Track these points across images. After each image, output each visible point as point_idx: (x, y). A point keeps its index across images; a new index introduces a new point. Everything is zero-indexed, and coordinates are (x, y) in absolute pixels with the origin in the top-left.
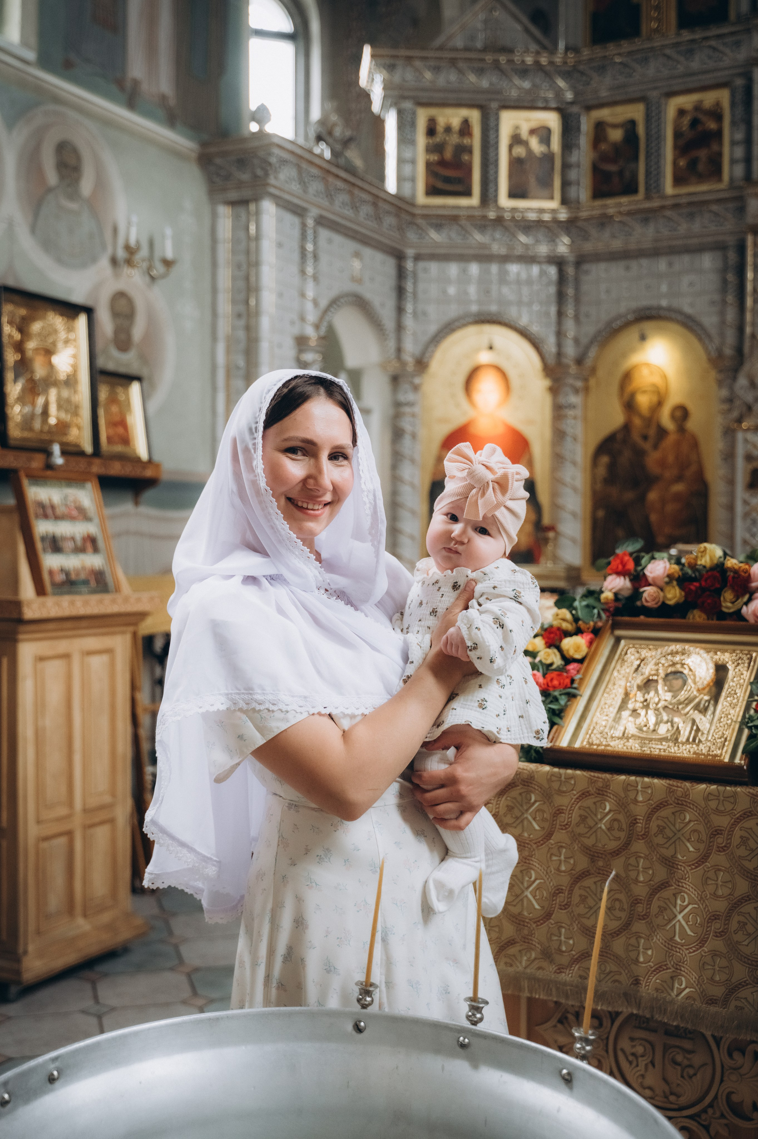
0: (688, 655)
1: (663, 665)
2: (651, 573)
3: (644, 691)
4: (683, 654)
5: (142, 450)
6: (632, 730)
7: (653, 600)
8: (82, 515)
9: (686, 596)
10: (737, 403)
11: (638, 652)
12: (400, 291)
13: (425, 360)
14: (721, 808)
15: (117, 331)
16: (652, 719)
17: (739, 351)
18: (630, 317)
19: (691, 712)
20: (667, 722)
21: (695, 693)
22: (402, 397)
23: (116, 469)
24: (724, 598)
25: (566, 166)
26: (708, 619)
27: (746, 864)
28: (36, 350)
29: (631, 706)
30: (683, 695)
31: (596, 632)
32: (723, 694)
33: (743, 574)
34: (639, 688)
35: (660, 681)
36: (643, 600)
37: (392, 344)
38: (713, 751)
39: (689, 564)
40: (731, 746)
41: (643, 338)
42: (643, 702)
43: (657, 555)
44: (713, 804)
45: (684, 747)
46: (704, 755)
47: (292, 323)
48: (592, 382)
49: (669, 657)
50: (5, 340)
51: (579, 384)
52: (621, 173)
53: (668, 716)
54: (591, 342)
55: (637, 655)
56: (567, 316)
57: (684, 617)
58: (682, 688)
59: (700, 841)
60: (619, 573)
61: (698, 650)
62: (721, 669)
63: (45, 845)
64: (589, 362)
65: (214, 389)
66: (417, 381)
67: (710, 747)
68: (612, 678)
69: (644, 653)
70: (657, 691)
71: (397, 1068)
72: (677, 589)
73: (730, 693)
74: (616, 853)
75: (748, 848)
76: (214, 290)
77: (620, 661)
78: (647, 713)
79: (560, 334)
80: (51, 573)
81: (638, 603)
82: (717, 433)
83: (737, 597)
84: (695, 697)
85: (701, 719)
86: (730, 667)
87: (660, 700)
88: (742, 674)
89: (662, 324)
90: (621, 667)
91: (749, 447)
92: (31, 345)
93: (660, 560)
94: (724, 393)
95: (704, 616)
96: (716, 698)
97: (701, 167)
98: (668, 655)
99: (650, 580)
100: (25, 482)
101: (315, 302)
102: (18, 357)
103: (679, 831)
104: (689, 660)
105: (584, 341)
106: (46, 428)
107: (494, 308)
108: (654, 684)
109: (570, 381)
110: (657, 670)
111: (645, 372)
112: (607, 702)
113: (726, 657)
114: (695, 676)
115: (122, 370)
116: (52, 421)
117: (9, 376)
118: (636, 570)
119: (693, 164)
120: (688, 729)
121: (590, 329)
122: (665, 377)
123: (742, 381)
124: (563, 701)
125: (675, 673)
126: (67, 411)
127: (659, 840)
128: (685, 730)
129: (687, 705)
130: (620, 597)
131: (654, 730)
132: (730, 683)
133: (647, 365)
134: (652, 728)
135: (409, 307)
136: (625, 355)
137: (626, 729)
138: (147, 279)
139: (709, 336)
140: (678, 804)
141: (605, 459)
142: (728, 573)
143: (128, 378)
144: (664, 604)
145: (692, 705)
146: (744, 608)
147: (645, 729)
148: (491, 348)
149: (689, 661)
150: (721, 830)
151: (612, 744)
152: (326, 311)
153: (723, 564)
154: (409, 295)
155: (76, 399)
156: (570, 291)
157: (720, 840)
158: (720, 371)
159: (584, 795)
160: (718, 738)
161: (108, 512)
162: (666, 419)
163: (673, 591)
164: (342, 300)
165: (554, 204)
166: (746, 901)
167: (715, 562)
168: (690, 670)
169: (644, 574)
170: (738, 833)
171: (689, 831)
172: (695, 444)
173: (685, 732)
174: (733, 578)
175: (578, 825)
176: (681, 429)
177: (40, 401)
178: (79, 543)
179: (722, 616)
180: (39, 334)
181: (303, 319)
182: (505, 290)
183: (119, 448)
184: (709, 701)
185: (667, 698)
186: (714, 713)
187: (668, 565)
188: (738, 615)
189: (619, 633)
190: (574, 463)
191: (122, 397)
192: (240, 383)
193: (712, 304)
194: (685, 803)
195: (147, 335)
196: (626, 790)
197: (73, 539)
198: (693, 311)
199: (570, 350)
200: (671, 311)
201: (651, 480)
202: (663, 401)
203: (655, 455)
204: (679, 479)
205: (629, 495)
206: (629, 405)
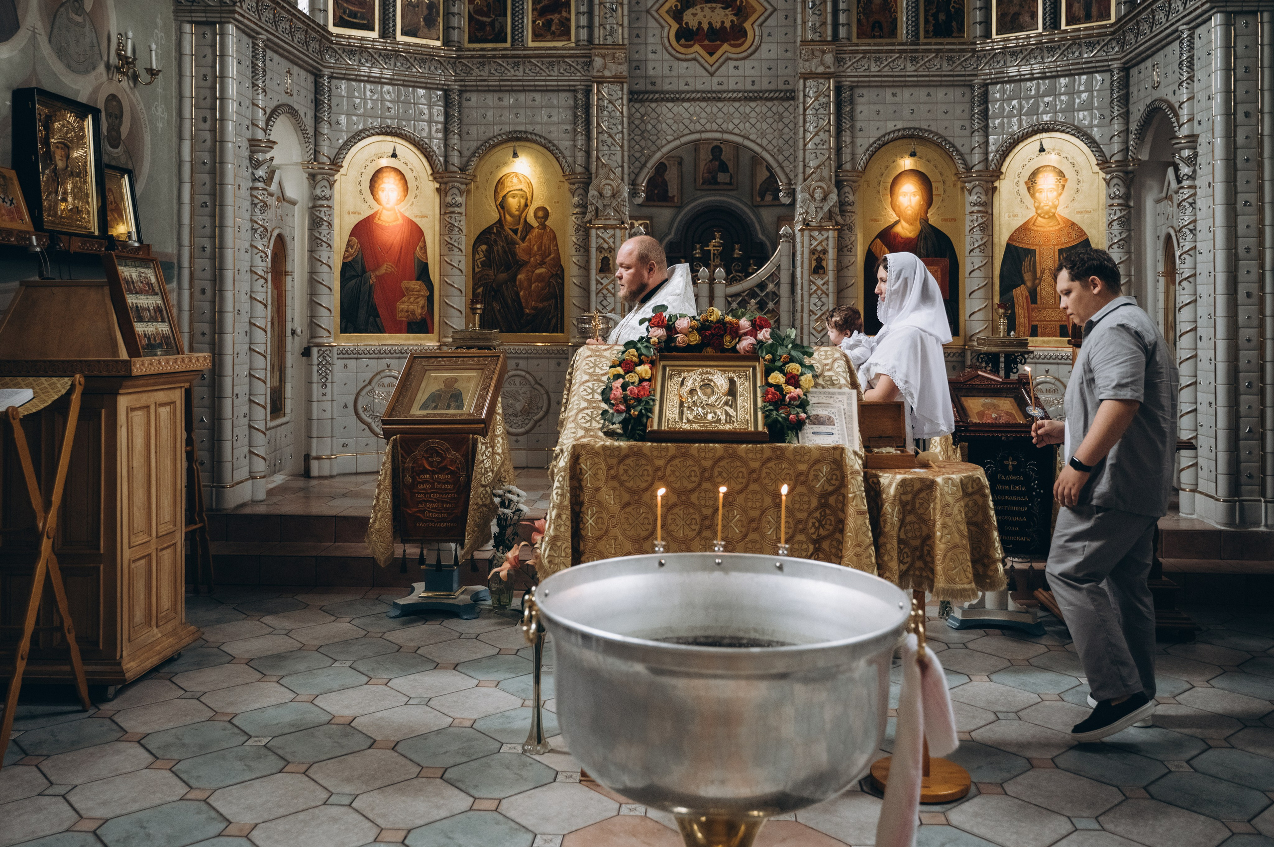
0: (711, 374)
1: (698, 380)
2: (679, 325)
4: (707, 374)
6: (692, 418)
7: (682, 342)
8: (152, 289)
9: (703, 339)
10: (590, 208)
11: (679, 373)
12: (317, 104)
13: (339, 161)
14: (755, 457)
15: (109, 129)
16: (702, 412)
17: (587, 168)
18: (504, 137)
19: (723, 406)
20: (711, 413)
21: (722, 395)
22: (319, 192)
24: (725, 339)
25: (448, 14)
26: (717, 353)
27: (769, 487)
28: (57, 146)
29: (686, 405)
30: (714, 397)
31: (653, 363)
32: (738, 395)
33: (735, 325)
34: (687, 394)
35: (698, 390)
36: (676, 342)
37: (311, 146)
38: (742, 426)
39: (703, 319)
40: (753, 423)
41: (515, 155)
42: (692, 403)
44: (750, 456)
46: (739, 428)
47: (248, 127)
48: (472, 186)
49: (701, 376)
50: (37, 136)
51: (463, 187)
52: (492, 24)
53: (710, 409)
54: (473, 154)
56: (452, 132)
57: (702, 351)
58: (712, 393)
59: (743, 477)
60: (659, 326)
61: (715, 371)
62: (732, 382)
63: (134, 566)
64: (470, 171)
66: (331, 178)
67: (741, 424)
68: (670, 390)
69: (683, 375)
70: (698, 396)
72: (697, 335)
73: (741, 394)
74: (693, 491)
75: (770, 478)
76: (180, 97)
77: (670, 380)
78: (697, 409)
79: (447, 146)
80: (140, 337)
81: (673, 345)
82: (571, 230)
83: (733, 339)
84: (723, 398)
85: (730, 410)
87: (702, 401)
88: (744, 384)
89: (528, 144)
90: (672, 383)
91: (601, 241)
92: (53, 140)
94: (577, 200)
95: (714, 351)
97: (553, 28)
98: (699, 374)
99: (678, 329)
100: (116, 262)
101: (264, 111)
103: (731, 473)
104: (713, 377)
105: (467, 154)
106: (64, 214)
107: (393, 123)
108: (695, 392)
109: (457, 185)
110: (695, 384)
111: (515, 180)
112: (672, 402)
114: (718, 386)
115: (116, 163)
116: (69, 207)
118: (668, 323)
119: (548, 24)
120: (725, 416)
121: (470, 145)
122: (530, 184)
123: (592, 192)
124: (652, 403)
125: (705, 385)
126: (79, 198)
129: (719, 402)
130: (660, 340)
131: (705, 418)
132: (740, 389)
133: (516, 175)
134: (703, 416)
135: (325, 118)
136: (500, 165)
137: (688, 418)
138: (132, 85)
139: (563, 156)
140: (730, 457)
141: (484, 247)
142: (727, 325)
144: (690, 344)
145: (722, 402)
146: (738, 345)
147: (699, 418)
148: (394, 155)
150: (755, 470)
151: (684, 427)
152: (270, 117)
153: (723, 320)
154: (325, 106)
155: (85, 188)
156: (455, 114)
157: (754, 476)
158: (574, 184)
159: (673, 458)
160: (744, 420)
162: (531, 219)
163: (694, 336)
164: (280, 109)
165: (438, 43)
167: (718, 317)
168: (715, 382)
169: (674, 325)
170: (765, 470)
171: (736, 473)
172: (554, 237)
173: (723, 417)
174: (730, 327)
175: (670, 476)
176: (543, 226)
177: (61, 188)
178: (152, 313)
179: (724, 350)
180: (60, 131)
181: (255, 125)
184: (731, 400)
185: (706, 400)
186: (737, 407)
188: (734, 349)
189: (665, 363)
190: (461, 250)
191: (117, 187)
192: (206, 178)
193: (566, 131)
194: (734, 456)
195: (131, 133)
196: (699, 452)
197: (148, 309)
198: (552, 136)
199: (455, 159)
200: (536, 135)
201: (521, 265)
202: (529, 203)
203: (524, 245)
204: (542, 264)
205: (503, 276)
206: (502, 206)
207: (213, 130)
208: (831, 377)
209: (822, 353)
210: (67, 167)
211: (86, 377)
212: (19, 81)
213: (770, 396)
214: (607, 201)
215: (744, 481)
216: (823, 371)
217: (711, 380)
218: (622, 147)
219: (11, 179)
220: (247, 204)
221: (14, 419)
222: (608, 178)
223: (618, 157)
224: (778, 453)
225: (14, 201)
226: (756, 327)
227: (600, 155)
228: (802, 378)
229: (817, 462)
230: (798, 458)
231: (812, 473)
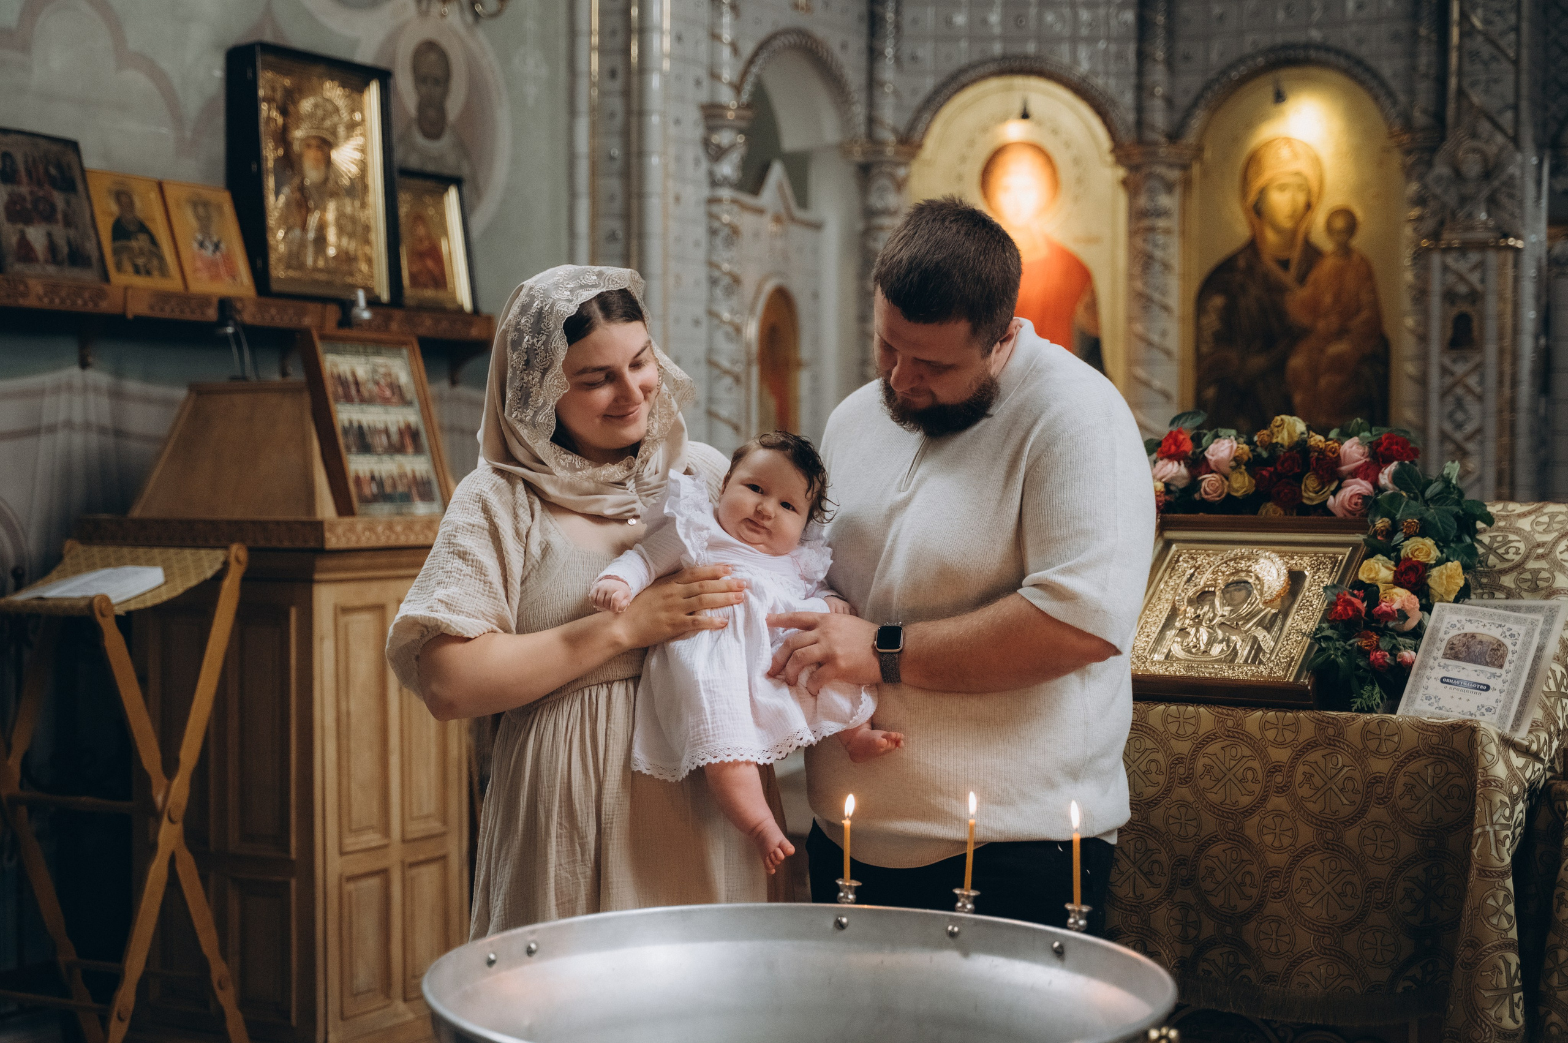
0: (1257, 560)
1: (1223, 573)
2: (1213, 455)
3: (1196, 606)
4: (1249, 560)
5: (464, 296)
6: (1177, 650)
7: (1215, 492)
8: (397, 395)
9: (1256, 486)
11: (1193, 558)
12: (874, 23)
13: (916, 137)
14: (1280, 739)
15: (422, 107)
16: (1204, 635)
17: (1439, 117)
18: (1261, 61)
19: (1254, 628)
20: (1221, 642)
21: (1261, 606)
22: (876, 202)
23: (427, 325)
24: (1306, 485)
26: (1286, 514)
27: (1310, 806)
28: (306, 142)
29: (1178, 624)
30: (1245, 609)
32: (1296, 606)
33: (1331, 455)
34: (1190, 602)
35: (1218, 593)
36: (1202, 490)
37: (859, 111)
38: (1275, 673)
39: (1261, 442)
40: (1297, 667)
41: (1280, 97)
42: (1193, 619)
43: (1222, 432)
44: (1271, 734)
45: (1240, 670)
46: (1264, 677)
47: (698, 83)
48: (1196, 170)
49: (1232, 563)
50: (262, 128)
51: (1174, 175)
53: (1224, 633)
54: (1195, 104)
55: (1192, 562)
56: (1155, 60)
57: (1255, 513)
58: (1245, 601)
59: (1255, 781)
60: (1171, 457)
61: (1267, 554)
62: (1295, 579)
63: (350, 887)
64: (1190, 138)
65: (573, 195)
66: (901, 172)
67: (1272, 669)
68: (1158, 592)
69: (1201, 560)
70: (1213, 605)
71: (882, 962)
72: (1246, 474)
73: (1303, 605)
75: (1312, 787)
76: (573, 34)
77: (1169, 570)
78: (1197, 631)
79: (1141, 89)
80: (358, 480)
81: (1197, 496)
82: (1405, 257)
83: (1323, 485)
84: (1262, 610)
85: (1265, 637)
86: (1307, 573)
87: (1215, 616)
88: (1323, 582)
89: (1313, 71)
90: (1170, 577)
91: (1451, 279)
92: (299, 134)
93: (1224, 439)
94: (1414, 187)
95: (1280, 511)
96: (1285, 613)
98: (1231, 560)
99: (1212, 464)
100: (320, 347)
101: (735, 49)
102: (281, 152)
103: (1230, 770)
104: (1257, 567)
105: (1183, 101)
106: (321, 263)
107: (1031, 48)
108: (1210, 598)
109: (1161, 170)
110: (1216, 580)
111: (1285, 152)
112: (1149, 620)
113: (1304, 563)
114: (1262, 586)
115: (431, 168)
116: (331, 252)
117: (271, 182)
118: (1194, 453)
120: (1248, 648)
121: (1191, 82)
122: (1317, 161)
123: (1441, 169)
125: (1238, 583)
126: (351, 235)
127: (1206, 782)
128: (1244, 649)
129: (1248, 621)
130: (1173, 488)
131: (1205, 652)
132: (1306, 593)
133: (1288, 141)
134: (1203, 648)
135: (889, 51)
136: (1251, 124)
137: (1170, 651)
138: (469, 18)
139: (1390, 94)
140: (1229, 736)
141: (1218, 301)
142: (1312, 454)
143: (444, 181)
144: (1229, 495)
145: (1255, 620)
146: (1331, 498)
147: (1194, 650)
148: (1025, 116)
149: (1255, 568)
150: (1280, 766)
152: (751, 62)
153: (1306, 442)
154: (890, 28)
155: (363, 216)
156: (1160, 19)
157: (1280, 778)
158: (1408, 152)
160: (1283, 658)
161: (432, 390)
163: (1240, 479)
164: (777, 44)
166: (1311, 852)
167: (1296, 439)
168: (1258, 578)
169: (1205, 458)
170: (1301, 769)
171: (1242, 770)
172: (1368, 275)
173: (1244, 651)
174: (1317, 459)
176: (1345, 250)
177: (313, 220)
178: (395, 437)
179: (1305, 510)
180: (312, 116)
181: (714, 76)
182: (1050, 18)
183: (429, 293)
184: (1275, 615)
185: (1225, 613)
186: (1281, 629)
187: (1235, 445)
188: (1323, 509)
189: (1169, 535)
190: (1166, 308)
191: (431, 211)
192: (614, 185)
193: (1395, 37)
194: (1237, 735)
195: (468, 110)
196: (1165, 722)
197: (387, 431)
198: (1363, 51)
199: (1159, 117)
200: (1328, 49)
201: (1296, 335)
202: (1314, 200)
203: (1302, 294)
204: (1341, 333)
205: (1257, 362)
206: (1258, 211)
207: (626, 93)
208: (1536, 572)
209: (1545, 519)
210: (326, 180)
211: (251, 550)
212: (238, 34)
213: (1339, 608)
214: (1469, 189)
215: (1257, 788)
216: (1526, 558)
217: (1248, 572)
218: (1516, 62)
219: (219, 208)
220: (700, 231)
221: (103, 615)
222: (1474, 135)
223: (1506, 88)
224: (1331, 731)
225: (223, 246)
226: (1378, 457)
227: (1466, 83)
228: (1435, 572)
229: (1413, 755)
230: (1373, 744)
231: (1401, 780)
